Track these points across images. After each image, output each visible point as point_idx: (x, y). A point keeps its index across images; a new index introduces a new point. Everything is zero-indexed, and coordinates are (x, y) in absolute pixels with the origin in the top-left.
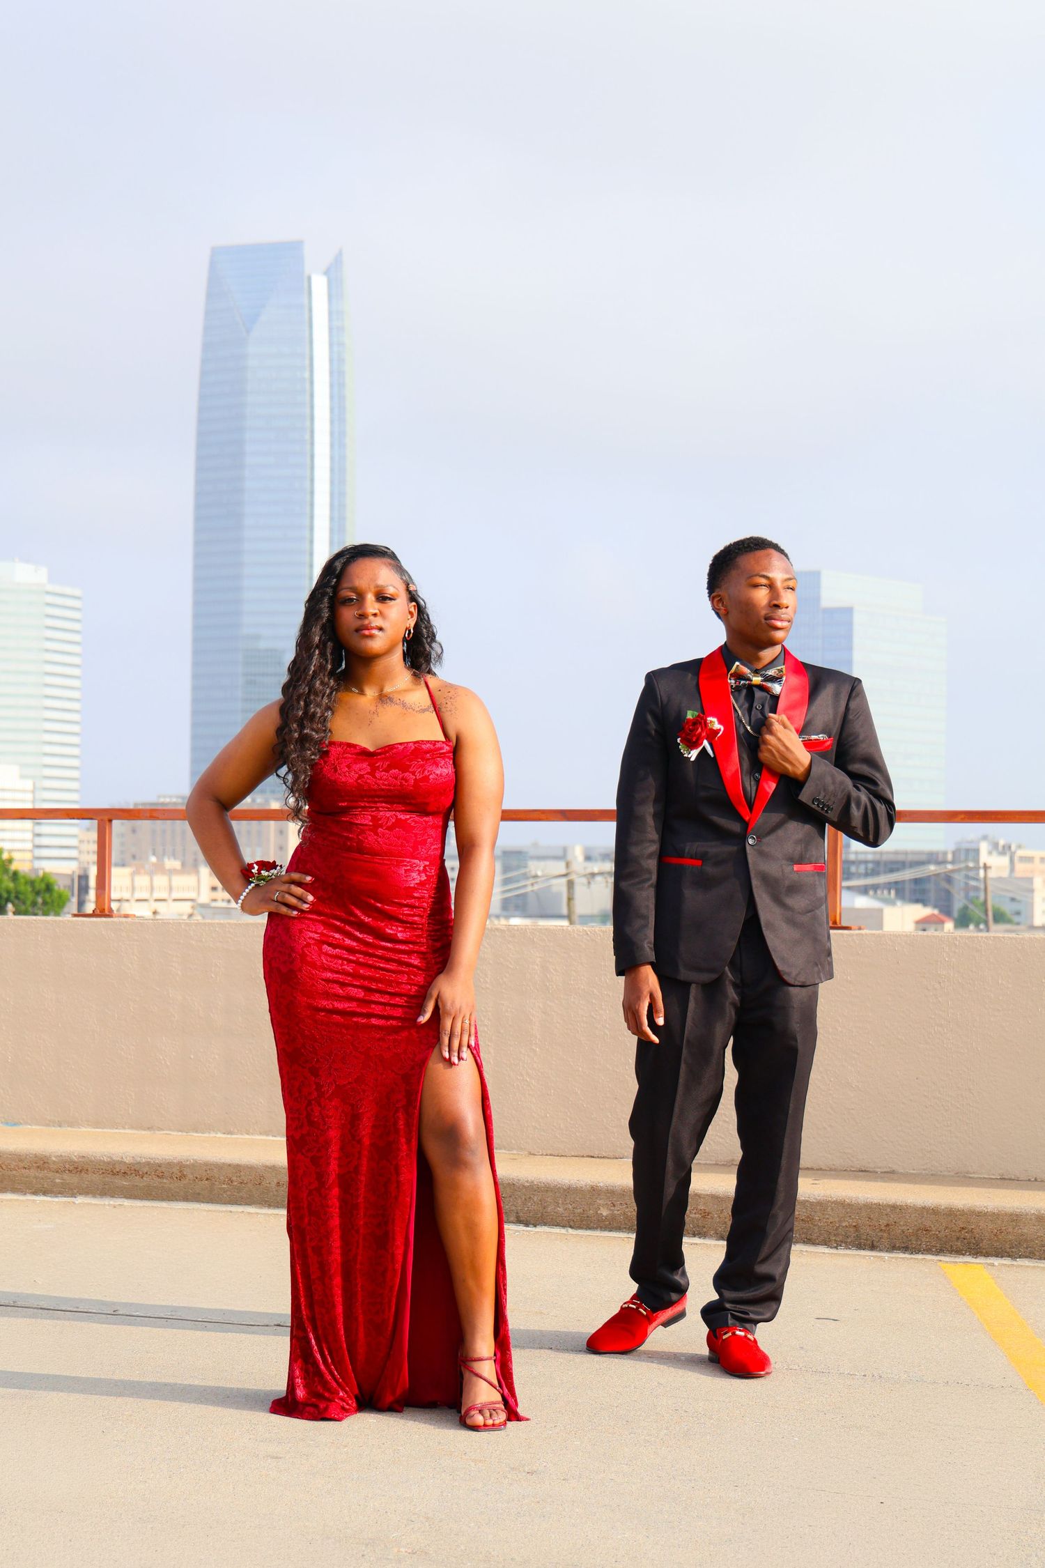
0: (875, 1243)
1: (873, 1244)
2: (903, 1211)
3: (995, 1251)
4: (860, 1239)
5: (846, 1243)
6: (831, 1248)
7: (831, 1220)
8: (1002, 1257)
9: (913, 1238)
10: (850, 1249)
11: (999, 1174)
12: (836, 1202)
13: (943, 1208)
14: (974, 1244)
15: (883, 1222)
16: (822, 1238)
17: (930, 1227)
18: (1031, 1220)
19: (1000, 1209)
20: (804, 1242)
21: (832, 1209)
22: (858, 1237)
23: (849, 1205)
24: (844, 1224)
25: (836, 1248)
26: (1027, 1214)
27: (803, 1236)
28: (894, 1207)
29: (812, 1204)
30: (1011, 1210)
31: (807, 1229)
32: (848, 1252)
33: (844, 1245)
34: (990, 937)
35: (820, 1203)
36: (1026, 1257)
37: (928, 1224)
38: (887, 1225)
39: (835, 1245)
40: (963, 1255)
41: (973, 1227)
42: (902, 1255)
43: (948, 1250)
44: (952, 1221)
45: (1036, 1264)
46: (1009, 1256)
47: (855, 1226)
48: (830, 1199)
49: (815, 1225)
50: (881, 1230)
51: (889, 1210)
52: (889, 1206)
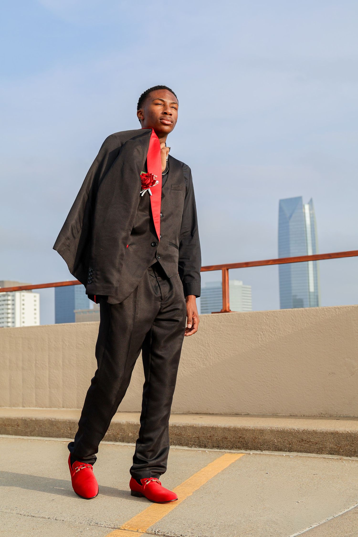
0: (206, 444)
1: (205, 445)
2: (216, 429)
3: (254, 448)
4: (200, 443)
5: (195, 445)
6: (189, 447)
7: (189, 434)
8: (257, 450)
9: (221, 442)
10: (196, 447)
11: (289, 414)
12: (190, 426)
13: (232, 428)
14: (245, 444)
15: (209, 435)
16: (185, 443)
17: (227, 437)
18: (268, 432)
19: (255, 428)
20: (179, 445)
21: (189, 430)
22: (200, 442)
23: (195, 427)
24: (194, 436)
25: (191, 447)
26: (266, 430)
27: (178, 442)
28: (213, 428)
29: (181, 427)
30: (260, 428)
31: (180, 439)
32: (195, 449)
33: (194, 446)
34: (281, 311)
35: (184, 427)
36: (267, 450)
37: (226, 435)
38: (210, 436)
39: (191, 446)
40: (241, 449)
41: (244, 436)
42: (216, 450)
43: (235, 448)
44: (236, 434)
45: (271, 453)
46: (260, 450)
47: (198, 437)
48: (188, 425)
49: (183, 437)
50: (208, 439)
51: (211, 429)
52: (210, 427)
